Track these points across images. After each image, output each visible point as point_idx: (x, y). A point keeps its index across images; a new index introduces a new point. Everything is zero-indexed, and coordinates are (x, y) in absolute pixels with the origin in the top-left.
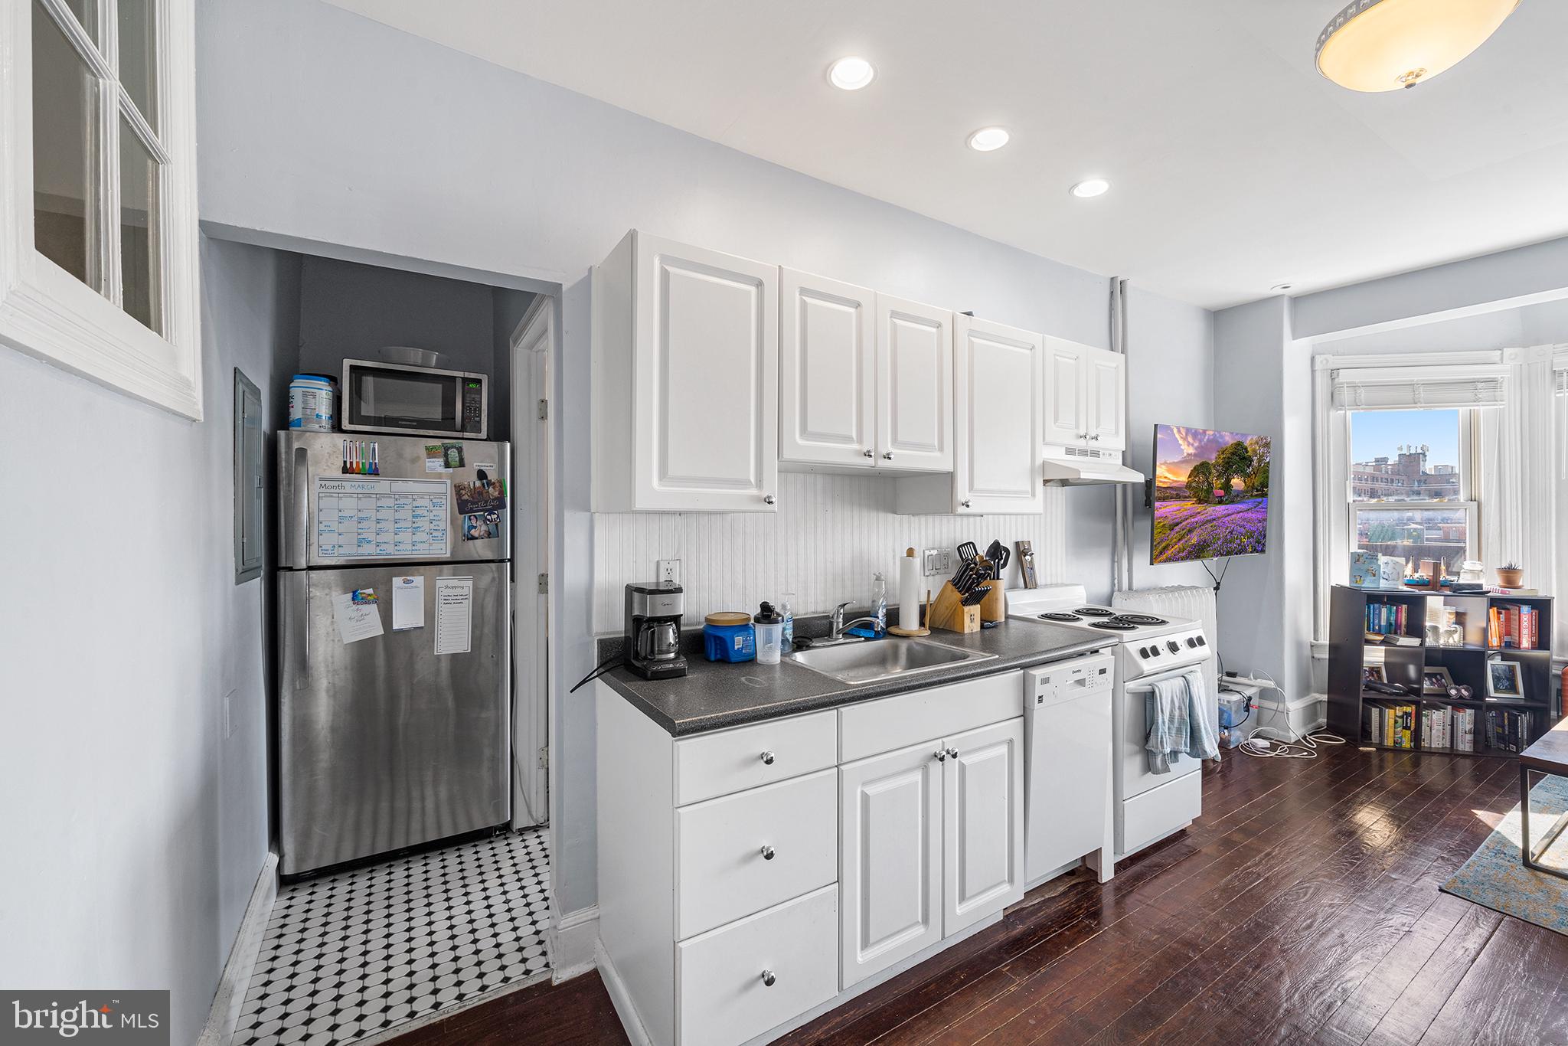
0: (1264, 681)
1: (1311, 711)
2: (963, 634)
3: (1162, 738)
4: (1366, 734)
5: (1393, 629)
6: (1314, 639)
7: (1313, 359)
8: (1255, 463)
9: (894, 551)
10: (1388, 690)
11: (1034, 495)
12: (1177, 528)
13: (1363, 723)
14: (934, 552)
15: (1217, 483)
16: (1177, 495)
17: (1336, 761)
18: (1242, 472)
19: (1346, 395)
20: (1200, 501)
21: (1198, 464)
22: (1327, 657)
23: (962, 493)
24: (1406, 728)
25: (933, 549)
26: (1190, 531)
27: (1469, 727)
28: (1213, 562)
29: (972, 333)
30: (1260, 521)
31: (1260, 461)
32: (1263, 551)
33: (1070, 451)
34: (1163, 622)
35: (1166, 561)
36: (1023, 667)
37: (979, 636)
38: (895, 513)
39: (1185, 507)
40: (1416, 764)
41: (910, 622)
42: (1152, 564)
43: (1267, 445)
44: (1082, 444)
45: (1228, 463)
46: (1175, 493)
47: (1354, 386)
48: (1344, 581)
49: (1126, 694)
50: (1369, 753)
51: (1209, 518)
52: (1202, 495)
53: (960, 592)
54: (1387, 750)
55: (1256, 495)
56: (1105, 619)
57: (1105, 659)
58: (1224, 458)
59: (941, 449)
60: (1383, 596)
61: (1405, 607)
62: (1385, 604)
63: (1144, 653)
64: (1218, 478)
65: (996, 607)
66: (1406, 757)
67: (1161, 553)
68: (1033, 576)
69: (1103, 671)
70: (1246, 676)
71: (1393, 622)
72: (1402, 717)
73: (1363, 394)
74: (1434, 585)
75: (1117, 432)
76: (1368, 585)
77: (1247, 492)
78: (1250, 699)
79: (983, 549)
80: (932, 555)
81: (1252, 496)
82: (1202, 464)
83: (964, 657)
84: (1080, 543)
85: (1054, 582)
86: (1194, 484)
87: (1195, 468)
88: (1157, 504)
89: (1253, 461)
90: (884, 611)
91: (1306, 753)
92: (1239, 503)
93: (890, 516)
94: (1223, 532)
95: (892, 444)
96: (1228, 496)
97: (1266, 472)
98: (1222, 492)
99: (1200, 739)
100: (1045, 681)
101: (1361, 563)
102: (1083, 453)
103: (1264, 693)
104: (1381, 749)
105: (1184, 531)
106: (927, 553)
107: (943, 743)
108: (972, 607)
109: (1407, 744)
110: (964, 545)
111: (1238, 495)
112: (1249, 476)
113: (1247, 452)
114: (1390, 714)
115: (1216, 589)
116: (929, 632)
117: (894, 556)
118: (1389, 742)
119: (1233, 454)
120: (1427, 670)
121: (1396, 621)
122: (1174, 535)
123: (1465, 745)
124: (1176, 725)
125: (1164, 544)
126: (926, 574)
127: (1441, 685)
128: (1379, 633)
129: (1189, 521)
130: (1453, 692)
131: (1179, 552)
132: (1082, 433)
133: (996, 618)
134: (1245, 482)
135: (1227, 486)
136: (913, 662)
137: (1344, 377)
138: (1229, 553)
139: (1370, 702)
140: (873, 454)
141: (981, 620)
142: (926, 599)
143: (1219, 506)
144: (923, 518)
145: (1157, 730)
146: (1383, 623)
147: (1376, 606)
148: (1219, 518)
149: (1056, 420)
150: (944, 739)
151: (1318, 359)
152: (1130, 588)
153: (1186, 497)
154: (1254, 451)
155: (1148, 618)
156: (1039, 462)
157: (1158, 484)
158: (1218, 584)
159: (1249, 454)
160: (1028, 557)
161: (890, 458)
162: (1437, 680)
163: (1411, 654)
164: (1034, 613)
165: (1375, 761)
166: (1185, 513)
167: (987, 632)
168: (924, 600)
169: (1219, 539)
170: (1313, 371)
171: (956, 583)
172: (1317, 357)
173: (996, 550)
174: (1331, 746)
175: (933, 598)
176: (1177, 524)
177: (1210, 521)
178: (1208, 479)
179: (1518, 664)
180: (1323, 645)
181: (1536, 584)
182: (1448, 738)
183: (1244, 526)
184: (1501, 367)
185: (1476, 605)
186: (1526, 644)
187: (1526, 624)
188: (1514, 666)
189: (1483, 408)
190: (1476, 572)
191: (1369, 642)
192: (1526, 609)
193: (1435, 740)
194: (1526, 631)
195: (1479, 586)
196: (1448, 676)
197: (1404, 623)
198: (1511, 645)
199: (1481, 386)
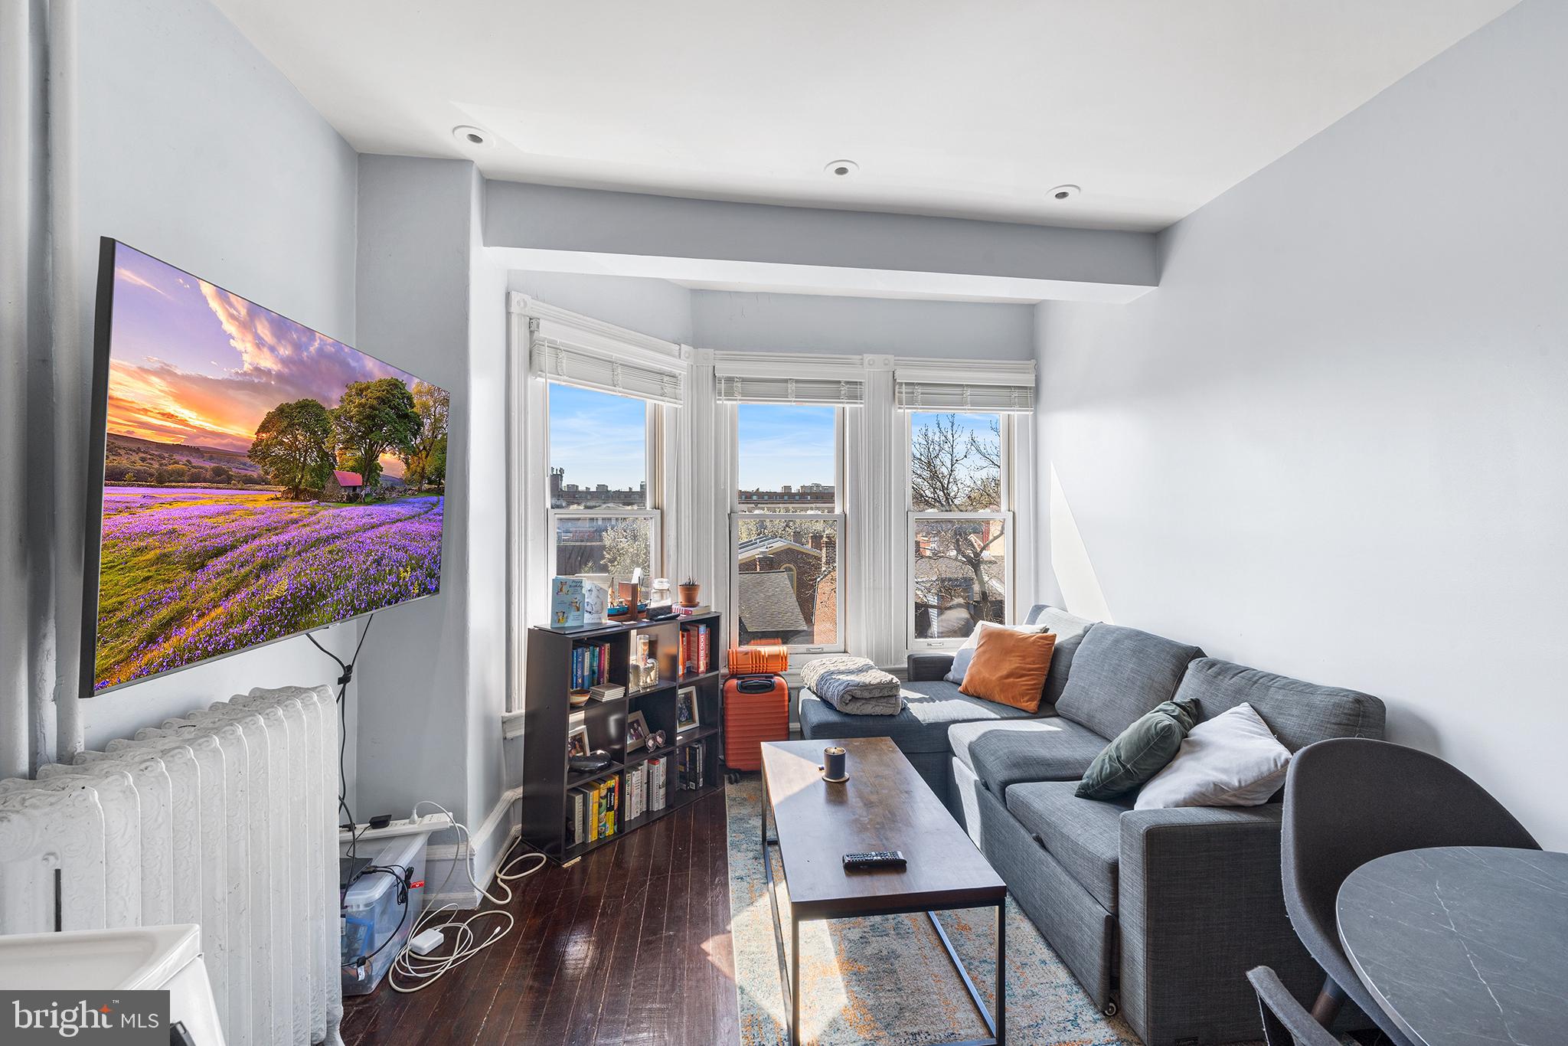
0: (435, 817)
1: (503, 827)
4: (570, 834)
5: (596, 678)
6: (508, 710)
7: (508, 295)
8: (426, 430)
10: (590, 764)
12: (219, 564)
13: (567, 822)
15: (346, 459)
16: (218, 472)
18: (401, 441)
19: (546, 358)
20: (297, 493)
21: (292, 402)
22: (522, 732)
24: (610, 807)
26: (265, 568)
27: (662, 780)
28: (337, 636)
30: (433, 538)
31: (435, 428)
32: (437, 590)
39: (250, 505)
40: (619, 852)
43: (445, 402)
45: (369, 417)
46: (210, 465)
47: (556, 349)
48: (545, 620)
51: (324, 534)
52: (305, 480)
54: (592, 849)
55: (428, 491)
58: (360, 405)
60: (587, 637)
61: (608, 645)
62: (587, 647)
64: (348, 444)
66: (610, 854)
71: (596, 669)
72: (606, 796)
73: (565, 361)
74: (632, 612)
76: (570, 625)
77: (411, 482)
78: (409, 872)
81: (420, 490)
82: (304, 406)
86: (279, 451)
87: (281, 410)
89: (422, 424)
91: (497, 929)
92: (395, 502)
94: (359, 563)
96: (369, 489)
97: (444, 450)
98: (357, 479)
101: (565, 597)
104: (586, 851)
105: (247, 569)
109: (611, 831)
111: (392, 488)
112: (415, 452)
113: (412, 406)
114: (594, 796)
115: (344, 680)
118: (593, 837)
119: (382, 401)
120: (628, 722)
121: (599, 666)
122: (209, 582)
123: (659, 805)
125: (164, 613)
127: (638, 736)
128: (582, 692)
129: (263, 541)
130: (650, 743)
131: (227, 625)
134: (407, 463)
135: (368, 467)
137: (546, 331)
138: (373, 605)
139: (574, 791)
143: (349, 508)
146: (586, 673)
147: (580, 650)
148: (348, 533)
151: (515, 297)
153: (249, 481)
154: (426, 407)
158: (348, 669)
159: (415, 410)
162: (635, 730)
165: (579, 877)
166: (251, 521)
169: (349, 578)
170: (508, 314)
172: (514, 294)
176: (220, 552)
177: (327, 541)
178: (319, 445)
179: (692, 689)
180: (517, 718)
181: (709, 601)
182: (645, 799)
183: (404, 548)
184: (680, 362)
185: (666, 632)
186: (702, 668)
187: (702, 645)
188: (691, 692)
189: (666, 406)
190: (663, 594)
191: (575, 708)
192: (702, 628)
193: (634, 809)
194: (702, 653)
195: (669, 608)
196: (643, 722)
197: (607, 667)
198: (691, 672)
199: (666, 379)
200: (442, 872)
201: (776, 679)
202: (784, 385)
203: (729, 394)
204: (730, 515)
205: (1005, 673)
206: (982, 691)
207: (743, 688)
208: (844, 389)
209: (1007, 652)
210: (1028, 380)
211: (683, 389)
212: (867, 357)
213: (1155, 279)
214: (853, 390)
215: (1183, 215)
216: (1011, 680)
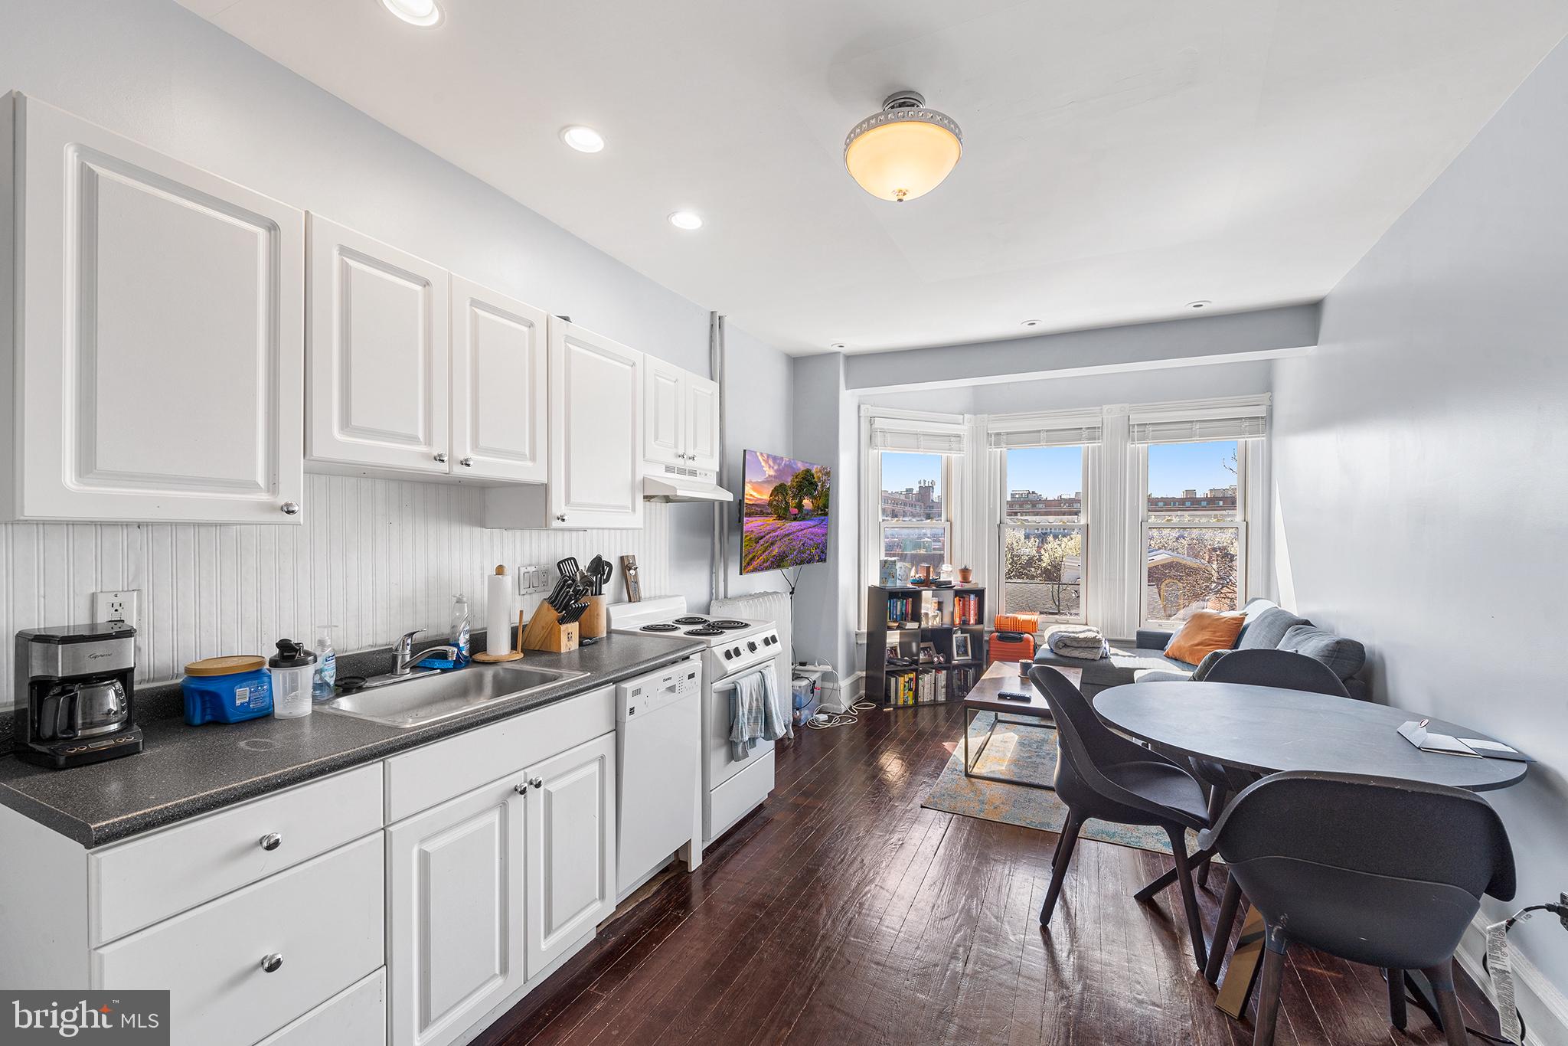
0: (825, 667)
1: (855, 686)
2: (560, 654)
3: (742, 728)
4: (888, 698)
5: (904, 616)
6: (858, 629)
7: (859, 407)
8: (819, 488)
9: (482, 568)
10: (900, 663)
11: (634, 510)
12: (761, 542)
13: (886, 690)
14: (532, 569)
15: (793, 503)
16: (761, 511)
17: (869, 723)
18: (810, 494)
19: (879, 439)
20: (780, 518)
21: (778, 485)
22: (866, 642)
23: (557, 506)
24: (910, 690)
25: (530, 565)
26: (772, 544)
27: (944, 683)
28: (790, 571)
29: (568, 339)
30: (823, 535)
31: (823, 486)
32: (825, 560)
33: (669, 469)
34: (746, 625)
35: (752, 571)
36: (615, 681)
37: (577, 655)
38: (483, 525)
39: (768, 522)
40: (915, 715)
41: (500, 646)
42: (741, 574)
43: (828, 474)
44: (680, 462)
45: (800, 486)
46: (760, 509)
47: (883, 431)
48: (877, 583)
49: (713, 694)
50: (889, 712)
51: (786, 533)
52: (781, 512)
53: (557, 610)
54: (899, 708)
55: (820, 514)
56: (700, 627)
57: (695, 663)
58: (797, 481)
59: (533, 458)
60: (898, 592)
61: (910, 599)
62: (899, 598)
63: (728, 655)
64: (794, 498)
65: (597, 623)
66: (910, 711)
67: (748, 564)
68: (637, 589)
69: (691, 676)
70: (813, 664)
71: (904, 612)
72: (908, 682)
73: (888, 439)
74: (926, 583)
75: (712, 455)
76: (890, 585)
77: (814, 511)
78: (815, 682)
79: (584, 564)
80: (528, 572)
81: (817, 514)
82: (781, 485)
83: (555, 679)
84: (683, 556)
85: (658, 594)
86: (775, 503)
87: (776, 488)
88: (745, 519)
89: (817, 486)
90: (467, 636)
91: (850, 720)
92: (809, 520)
93: (477, 530)
94: (797, 544)
95: (472, 449)
96: (801, 515)
97: (827, 495)
98: (796, 511)
99: (772, 723)
100: (637, 692)
101: (886, 569)
102: (682, 471)
103: (826, 677)
104: (897, 708)
105: (767, 544)
106: (523, 570)
107: (525, 774)
108: (569, 625)
109: (911, 702)
110: (564, 561)
111: (807, 514)
112: (815, 498)
113: (813, 478)
114: (901, 680)
115: (792, 593)
116: (522, 655)
117: (482, 575)
118: (901, 702)
119: (803, 479)
120: (922, 645)
121: (905, 610)
122: (759, 548)
123: (942, 698)
124: (754, 715)
125: (751, 556)
126: (522, 593)
127: (929, 655)
128: (895, 621)
129: (771, 535)
130: (936, 659)
131: (763, 562)
132: (681, 453)
133: (598, 634)
134: (812, 503)
135: (800, 506)
136: (500, 689)
137: (879, 423)
138: (802, 563)
139: (890, 673)
140: (446, 459)
141: (580, 637)
142: (518, 621)
143: (794, 522)
144: (518, 533)
145: (738, 722)
146: (898, 613)
147: (895, 600)
148: (794, 532)
149: (656, 438)
150: (526, 770)
151: (863, 407)
152: (725, 597)
153: (768, 514)
154: (819, 478)
155: (734, 622)
156: (639, 478)
157: (746, 501)
158: (793, 589)
159: (815, 480)
160: (632, 572)
161: (469, 465)
162: (928, 652)
163: (913, 634)
164: (635, 626)
165: (892, 718)
166: (768, 527)
167: (586, 650)
168: (516, 621)
169: (795, 550)
170: (859, 417)
171: (553, 601)
172: (862, 406)
173: (599, 566)
174: (867, 710)
175: (527, 618)
176: (762, 538)
177: (788, 535)
178: (785, 498)
179: (968, 635)
180: (863, 633)
181: (977, 580)
182: (933, 693)
183: (812, 539)
184: (964, 427)
185: (948, 596)
186: (972, 621)
187: (972, 607)
188: (966, 637)
189: (954, 456)
190: (948, 573)
191: (890, 628)
192: (972, 597)
193: (926, 696)
194: (972, 612)
195: (950, 582)
196: (933, 648)
197: (910, 611)
198: (965, 622)
199: (952, 439)
200: (827, 693)
201: (1026, 636)
202: (1038, 434)
203: (997, 444)
204: (999, 526)
205: (1196, 642)
206: (1177, 654)
207: (1001, 638)
208: (1085, 433)
209: (1203, 628)
210: (1261, 411)
211: (966, 443)
212: (1106, 408)
213: (1314, 341)
214: (1093, 433)
215: (1327, 292)
216: (1199, 647)
